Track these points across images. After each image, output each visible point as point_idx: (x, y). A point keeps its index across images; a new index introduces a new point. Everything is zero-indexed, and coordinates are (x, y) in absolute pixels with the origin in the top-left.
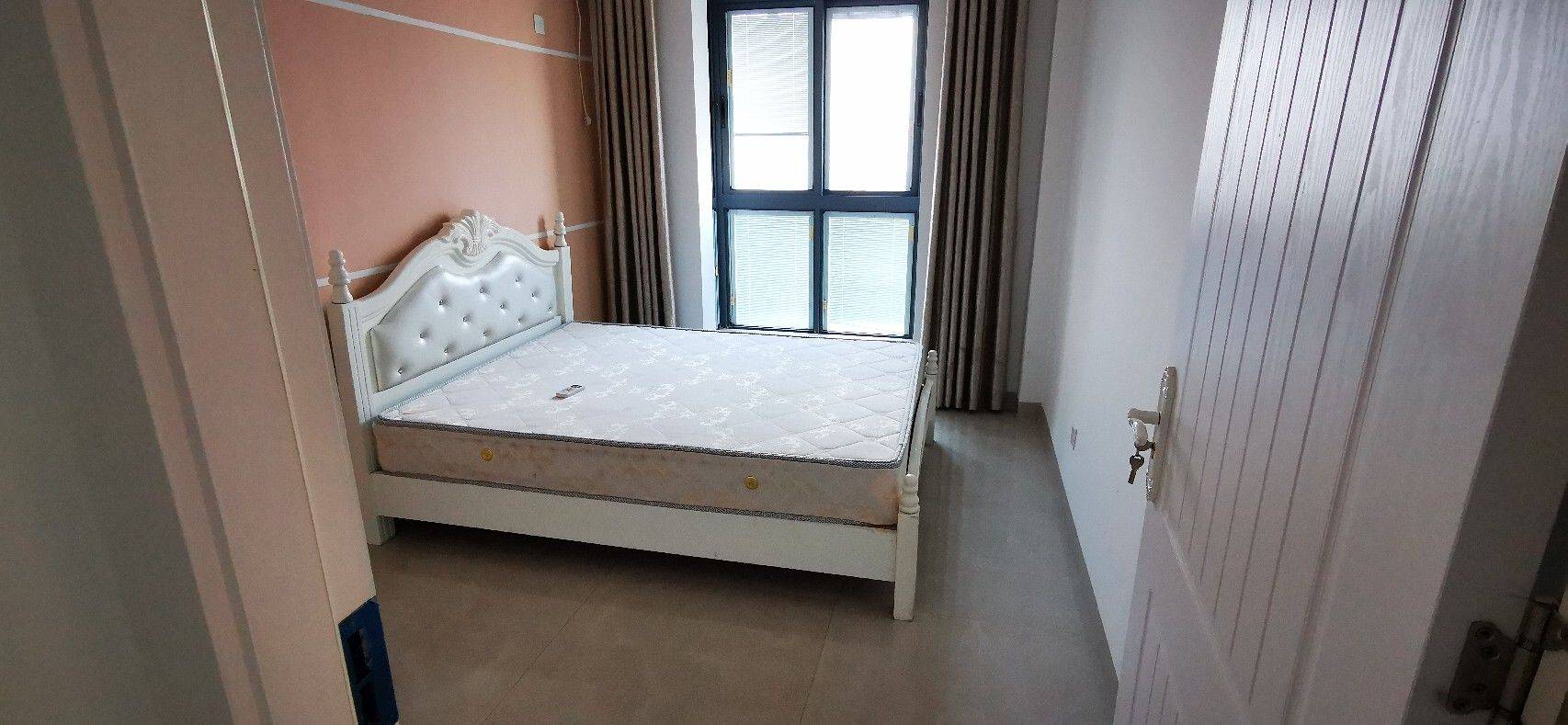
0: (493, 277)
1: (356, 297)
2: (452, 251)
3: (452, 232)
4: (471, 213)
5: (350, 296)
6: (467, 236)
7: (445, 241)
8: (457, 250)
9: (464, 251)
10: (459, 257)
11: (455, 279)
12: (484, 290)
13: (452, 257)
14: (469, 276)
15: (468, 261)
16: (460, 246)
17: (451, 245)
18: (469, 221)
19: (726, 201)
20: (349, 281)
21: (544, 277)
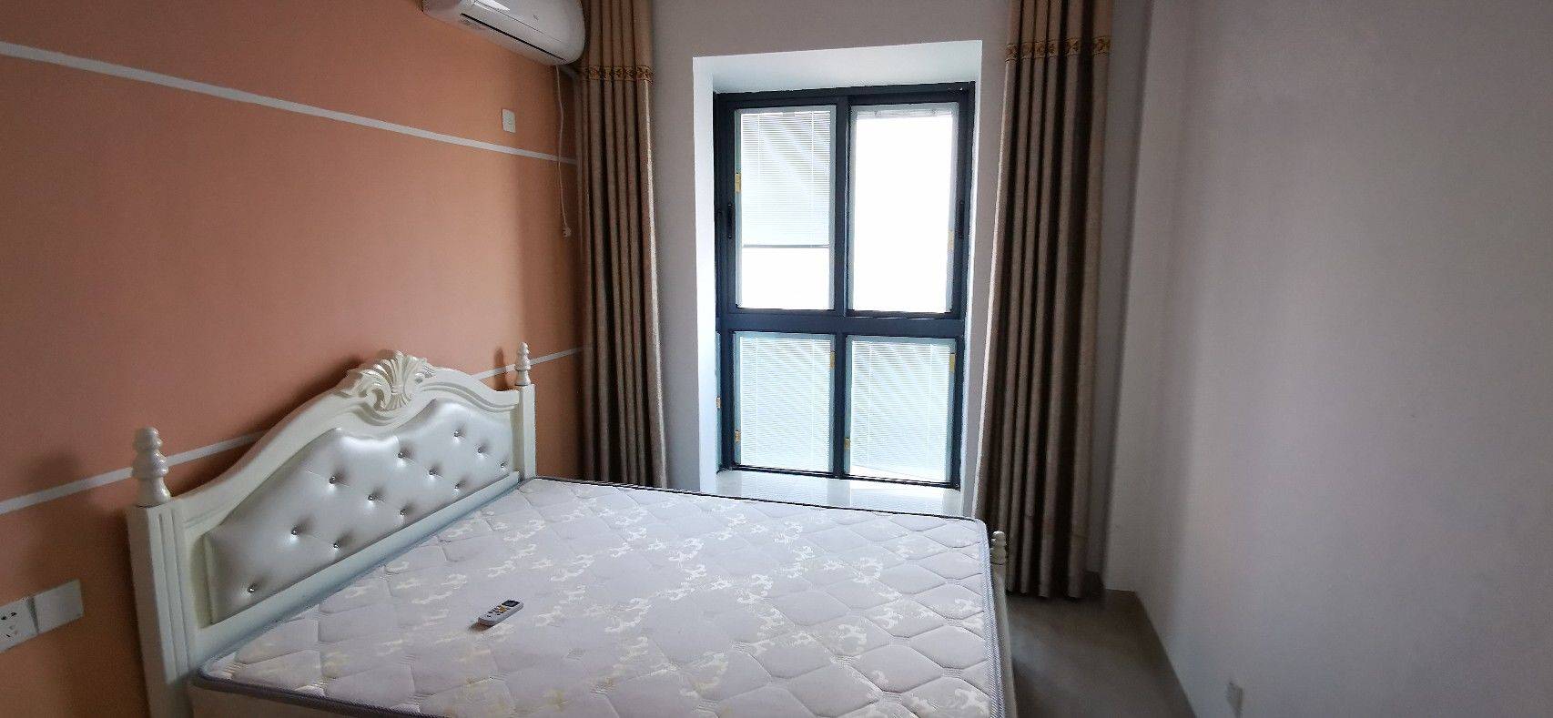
0: (419, 435)
1: (177, 491)
2: (355, 407)
3: (357, 383)
4: (390, 355)
5: (165, 493)
6: (382, 384)
7: (345, 396)
8: (365, 406)
9: (377, 406)
10: (370, 415)
11: (360, 443)
12: (405, 453)
13: (358, 413)
14: (382, 437)
15: (384, 418)
16: (371, 399)
17: (357, 399)
18: (385, 366)
19: (732, 320)
20: (165, 471)
21: (495, 426)
